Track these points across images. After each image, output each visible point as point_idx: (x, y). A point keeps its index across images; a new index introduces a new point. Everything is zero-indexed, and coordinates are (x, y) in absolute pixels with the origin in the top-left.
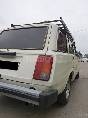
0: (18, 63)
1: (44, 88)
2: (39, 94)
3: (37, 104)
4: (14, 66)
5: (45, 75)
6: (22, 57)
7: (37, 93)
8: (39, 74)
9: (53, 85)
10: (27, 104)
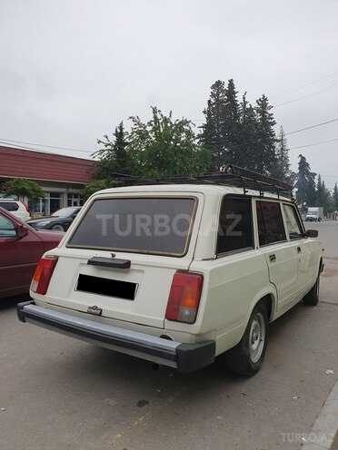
0: (135, 285)
1: (187, 338)
2: (175, 347)
3: (173, 365)
4: (127, 291)
5: (187, 313)
6: (142, 271)
7: (172, 345)
8: (177, 311)
9: (203, 332)
10: (155, 366)
